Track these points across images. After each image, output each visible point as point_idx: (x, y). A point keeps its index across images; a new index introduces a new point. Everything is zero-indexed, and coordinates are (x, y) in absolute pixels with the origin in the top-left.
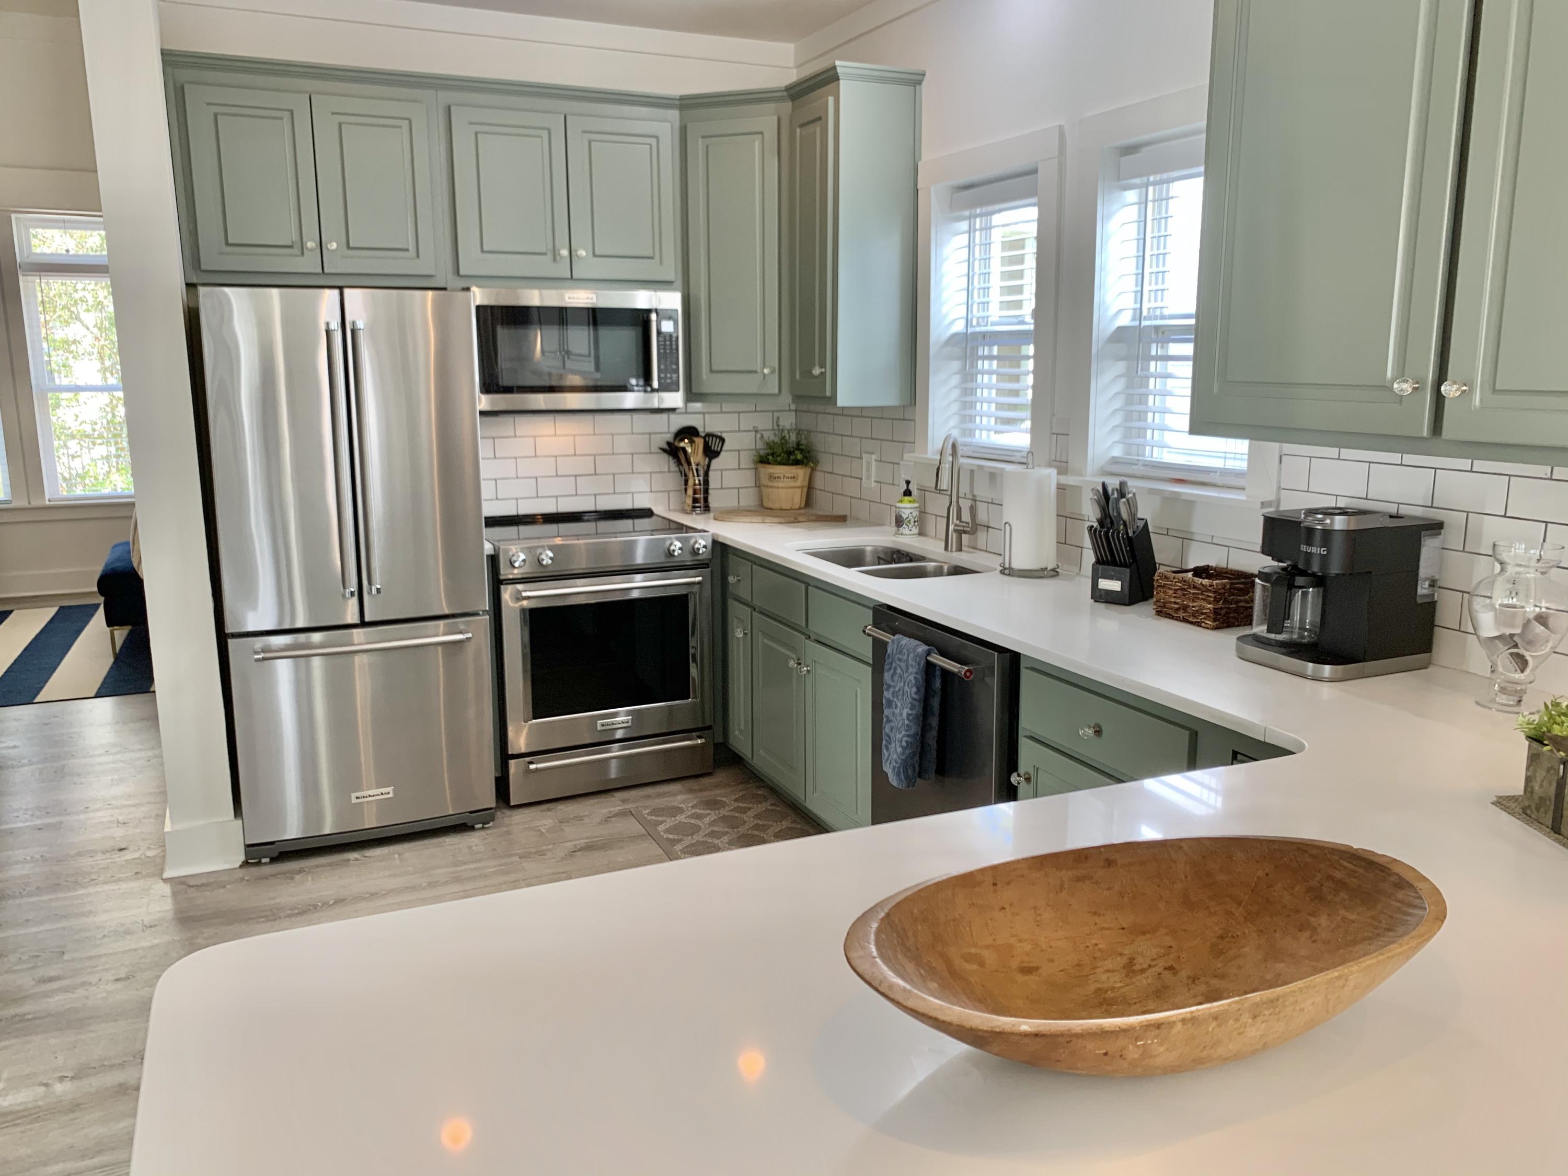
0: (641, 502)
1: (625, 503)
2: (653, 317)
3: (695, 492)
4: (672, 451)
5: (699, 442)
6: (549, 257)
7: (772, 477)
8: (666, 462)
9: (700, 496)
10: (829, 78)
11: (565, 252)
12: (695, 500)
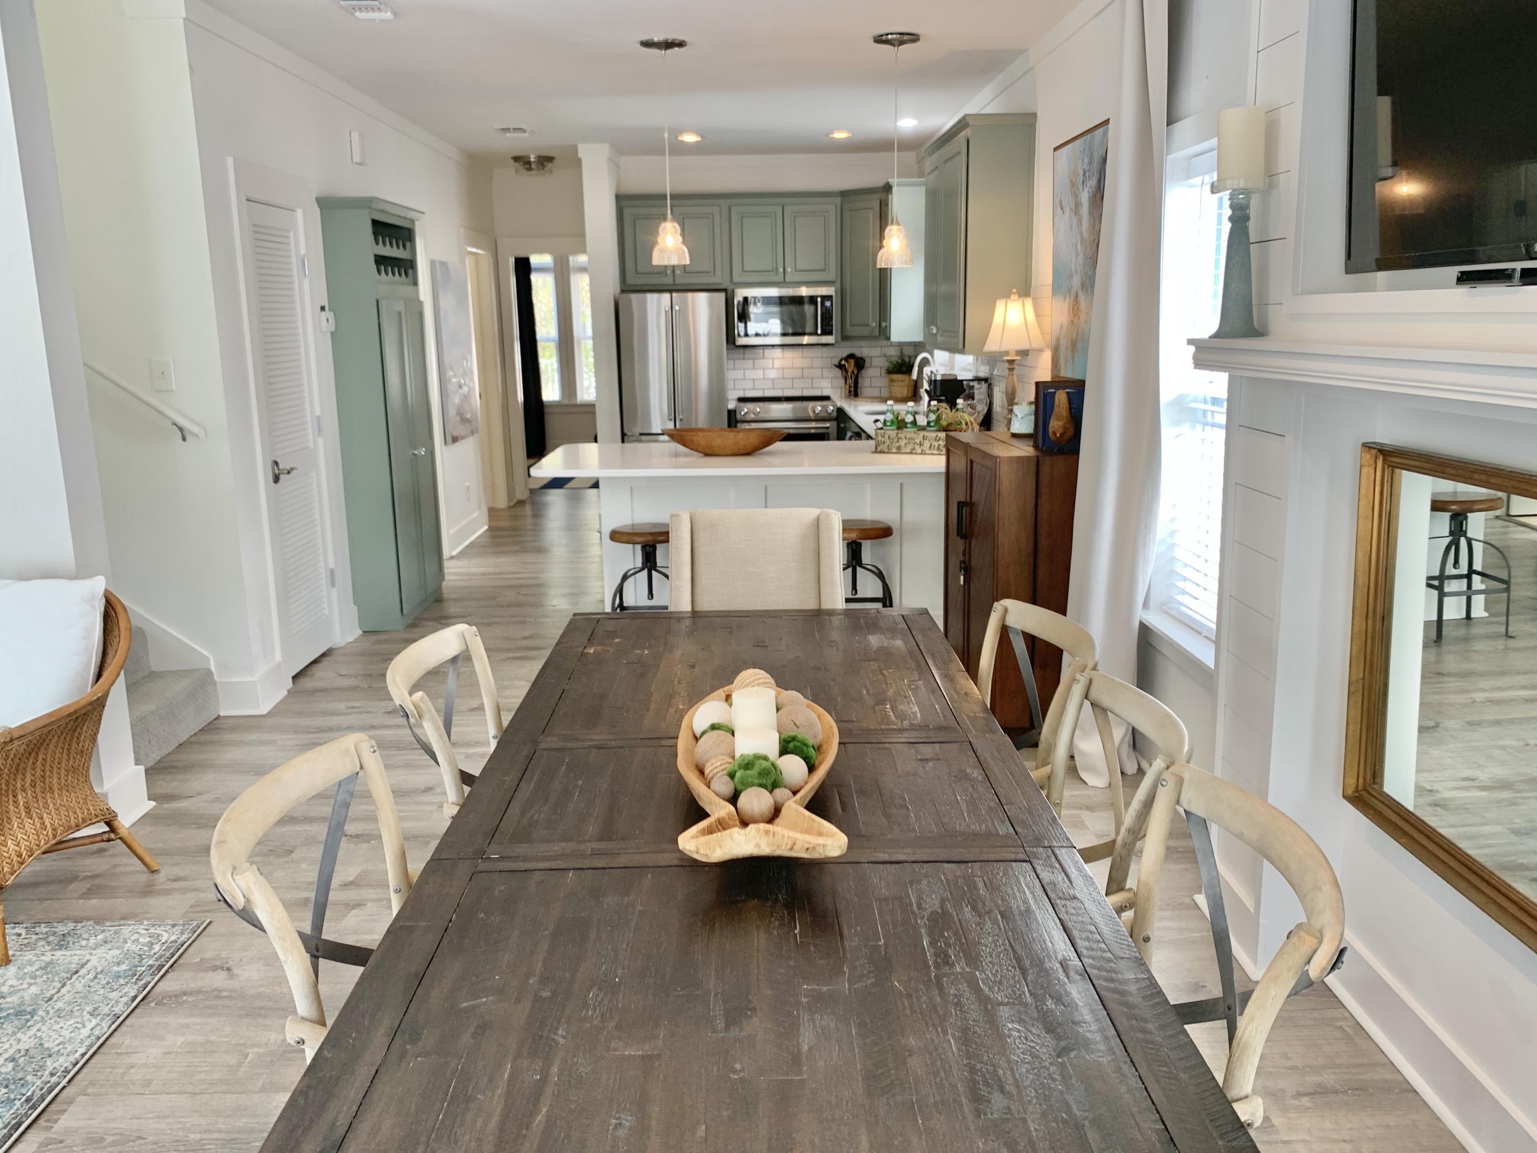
0: (825, 393)
1: (818, 393)
2: (819, 299)
3: (850, 387)
4: (840, 366)
5: (852, 361)
6: (774, 273)
7: (892, 381)
8: (838, 373)
9: (852, 389)
10: (888, 188)
11: (781, 270)
12: (850, 392)
